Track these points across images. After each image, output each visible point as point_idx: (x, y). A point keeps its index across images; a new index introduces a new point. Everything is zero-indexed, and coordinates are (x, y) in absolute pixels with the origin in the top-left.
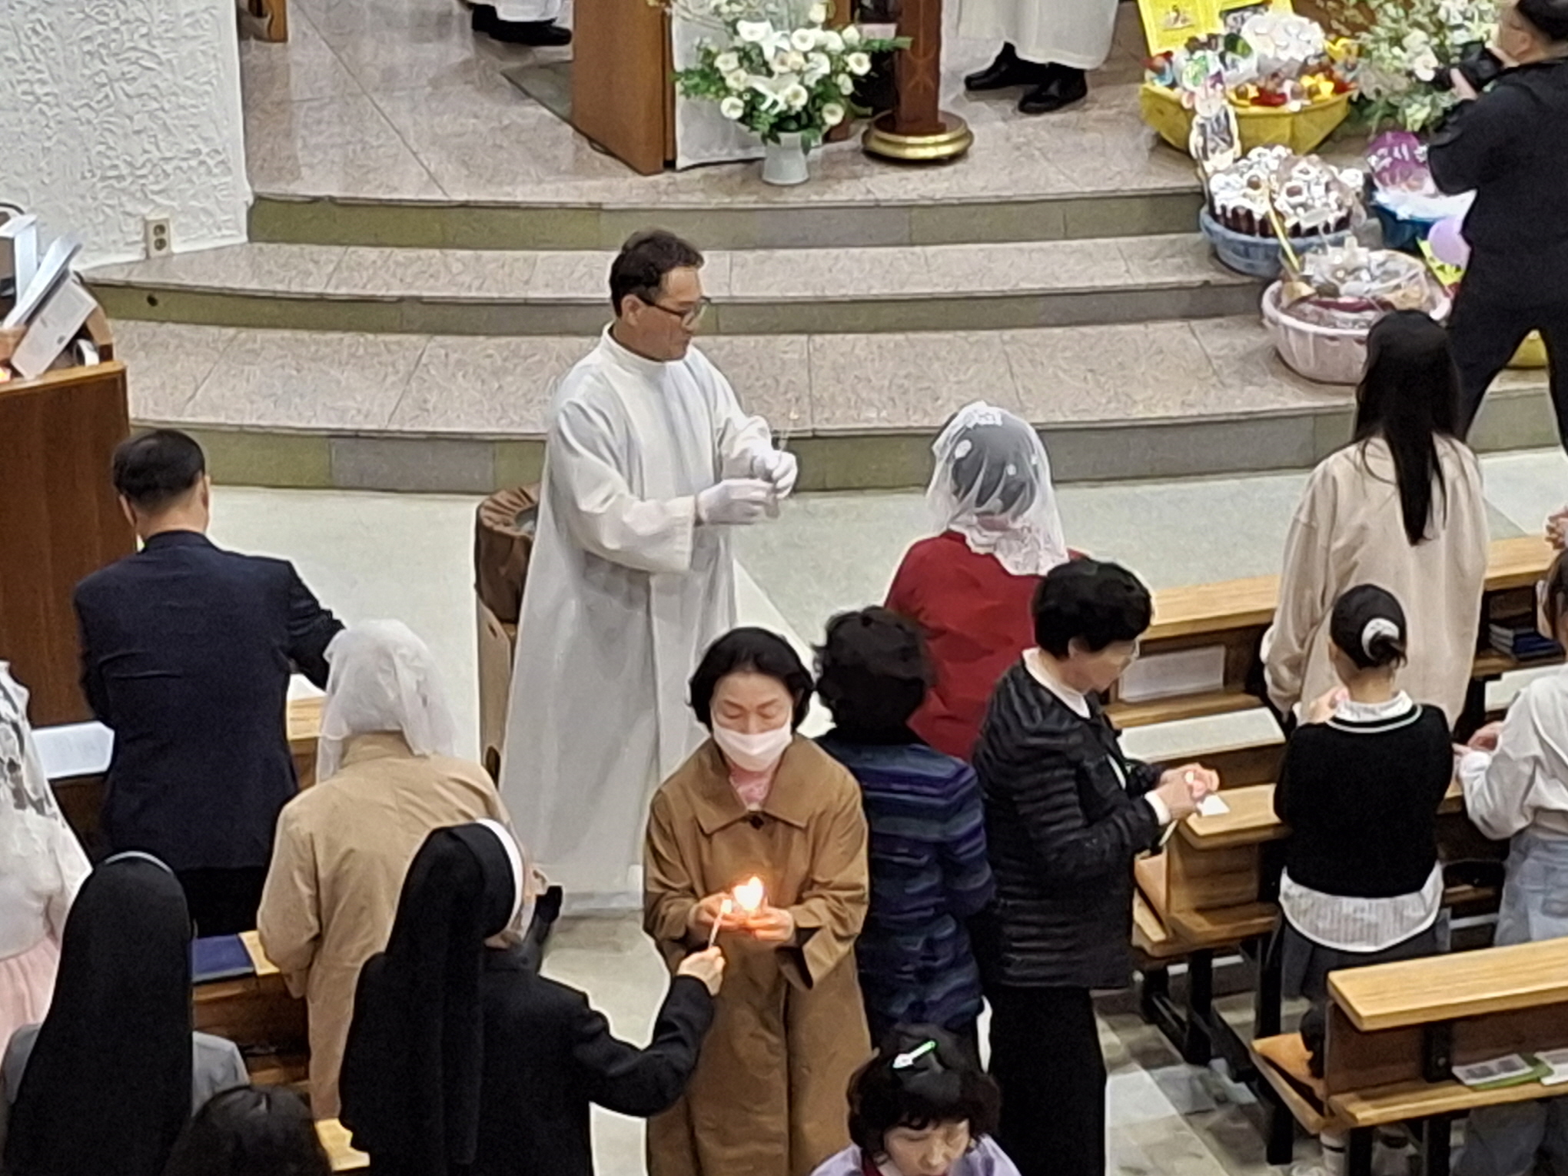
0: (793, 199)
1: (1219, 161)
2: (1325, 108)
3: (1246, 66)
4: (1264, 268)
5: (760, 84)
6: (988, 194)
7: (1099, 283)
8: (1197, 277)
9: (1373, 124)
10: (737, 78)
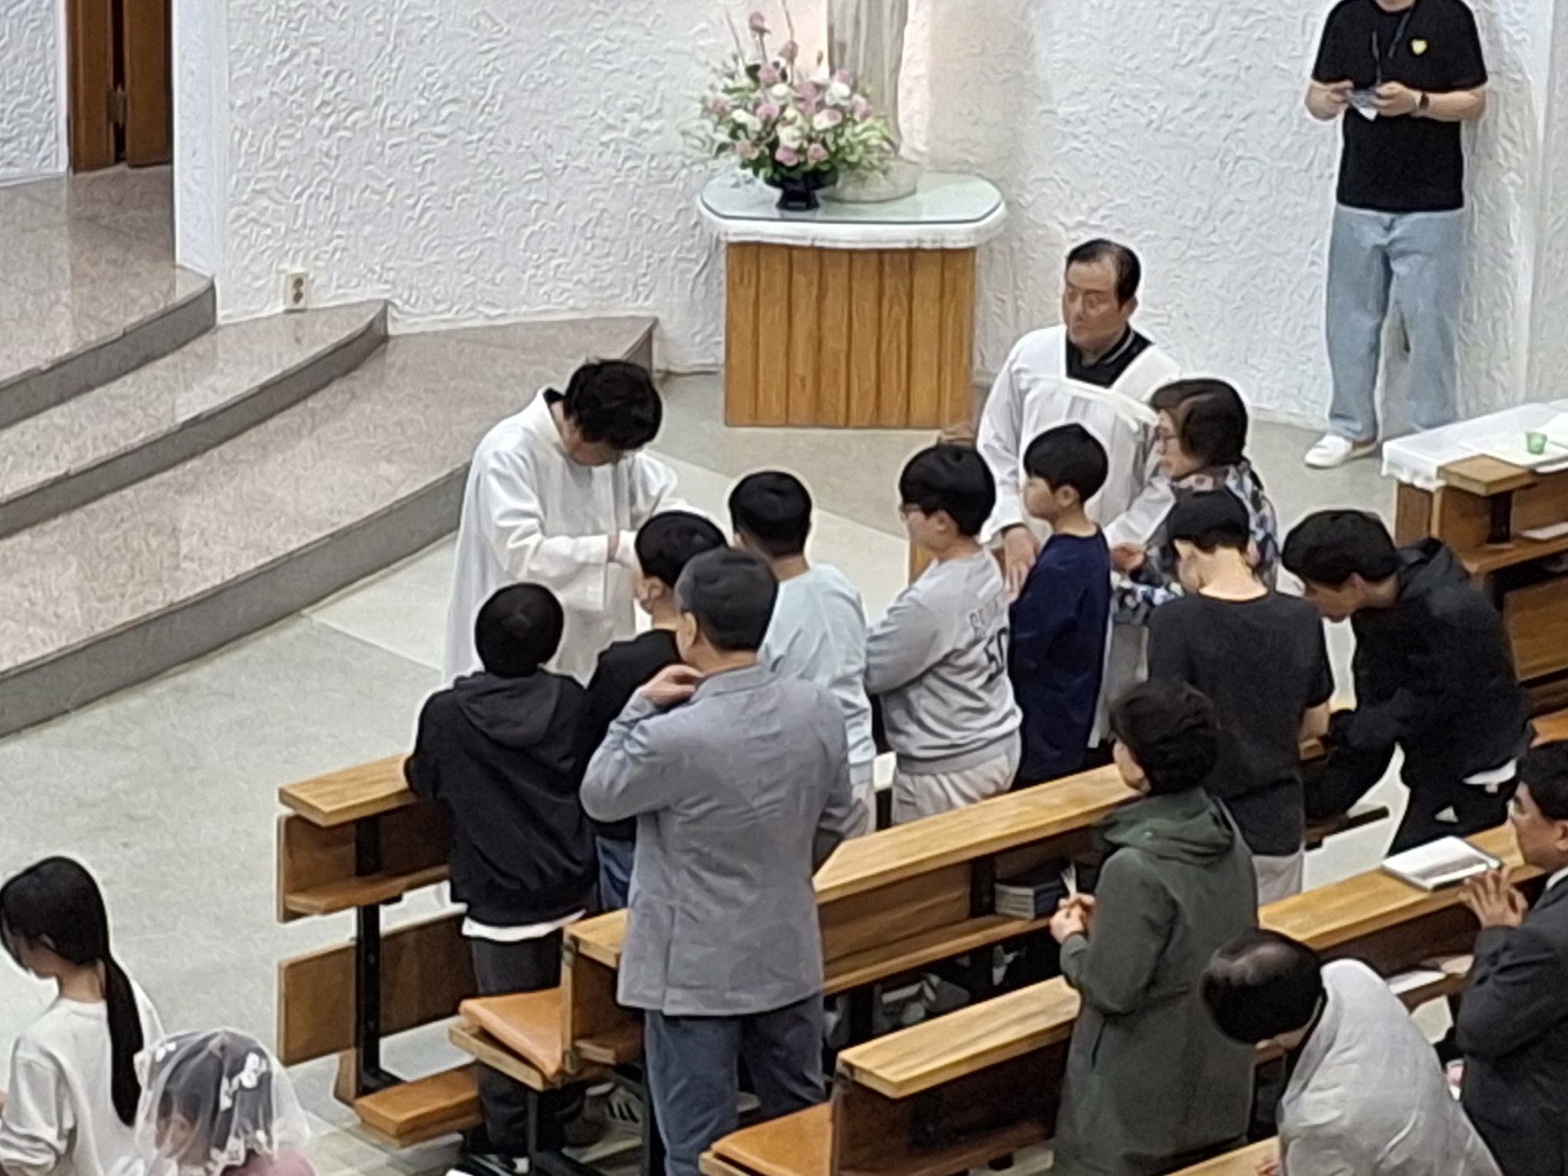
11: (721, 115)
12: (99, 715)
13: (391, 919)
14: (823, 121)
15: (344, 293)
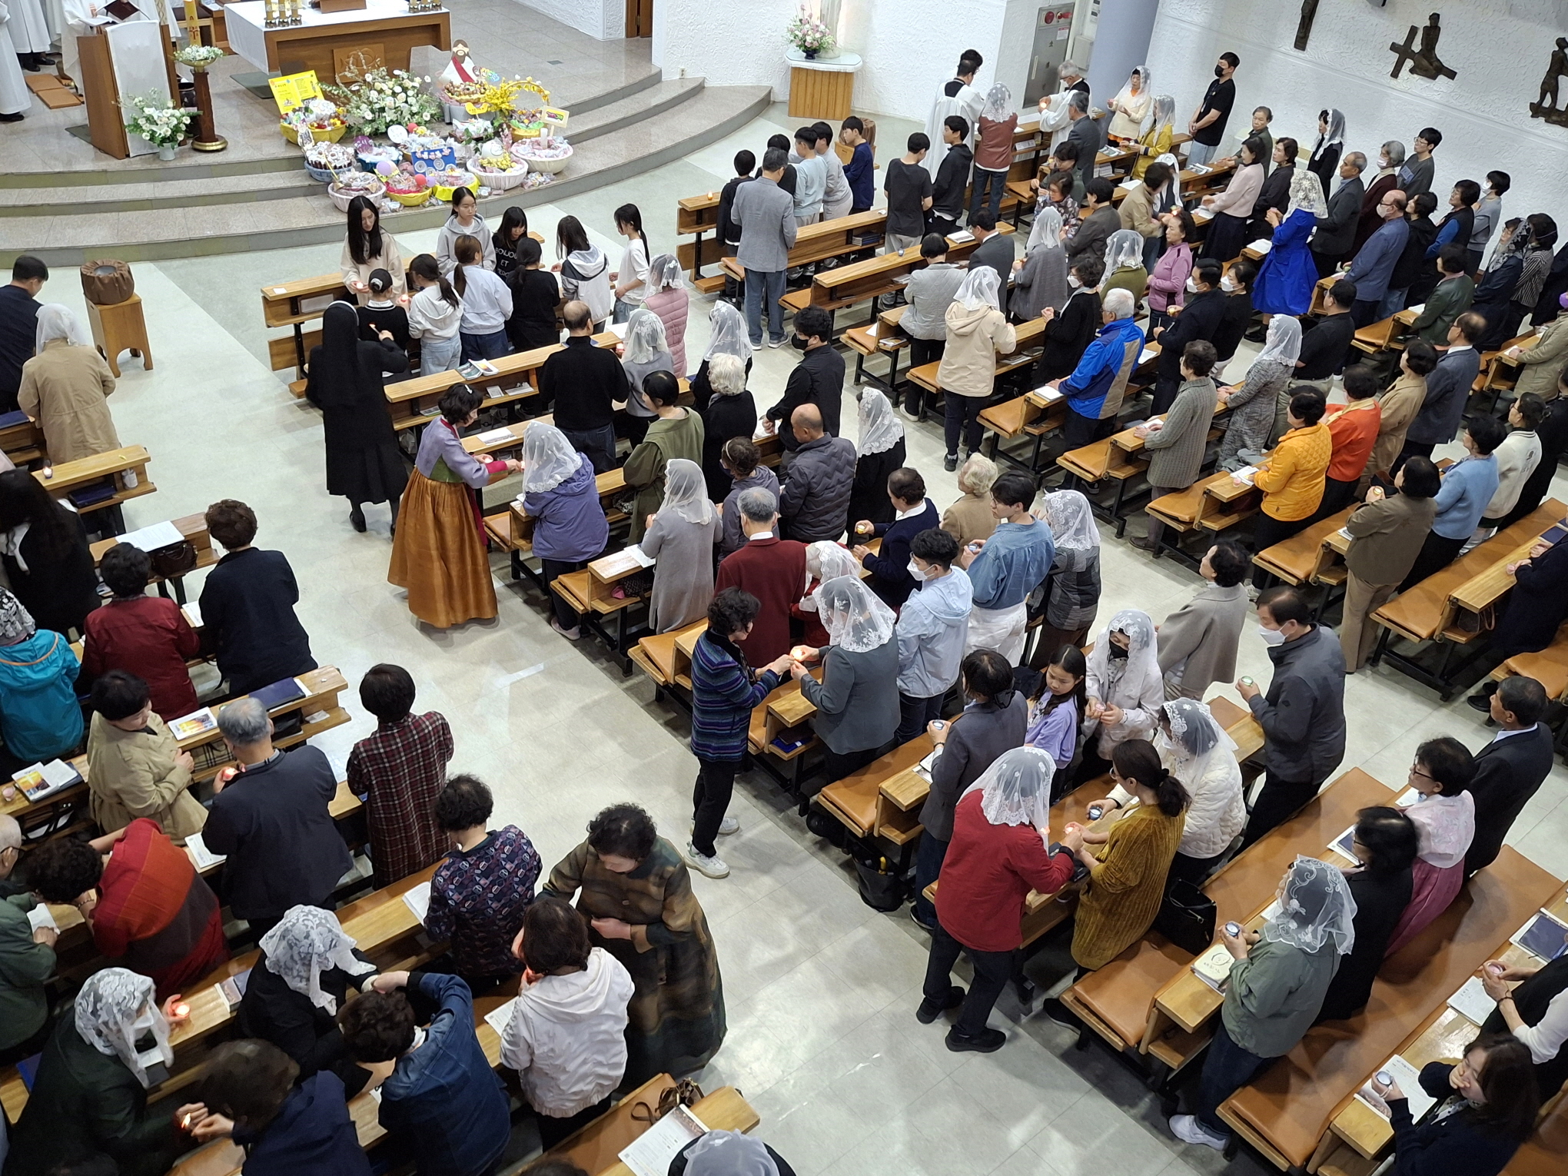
0: (171, 165)
1: (308, 147)
2: (338, 129)
3: (312, 117)
4: (327, 180)
5: (154, 128)
6: (235, 160)
7: (276, 186)
8: (307, 183)
9: (354, 133)
10: (146, 126)
11: (792, 32)
12: (632, 181)
13: (705, 237)
14: (818, 35)
15: (694, 75)
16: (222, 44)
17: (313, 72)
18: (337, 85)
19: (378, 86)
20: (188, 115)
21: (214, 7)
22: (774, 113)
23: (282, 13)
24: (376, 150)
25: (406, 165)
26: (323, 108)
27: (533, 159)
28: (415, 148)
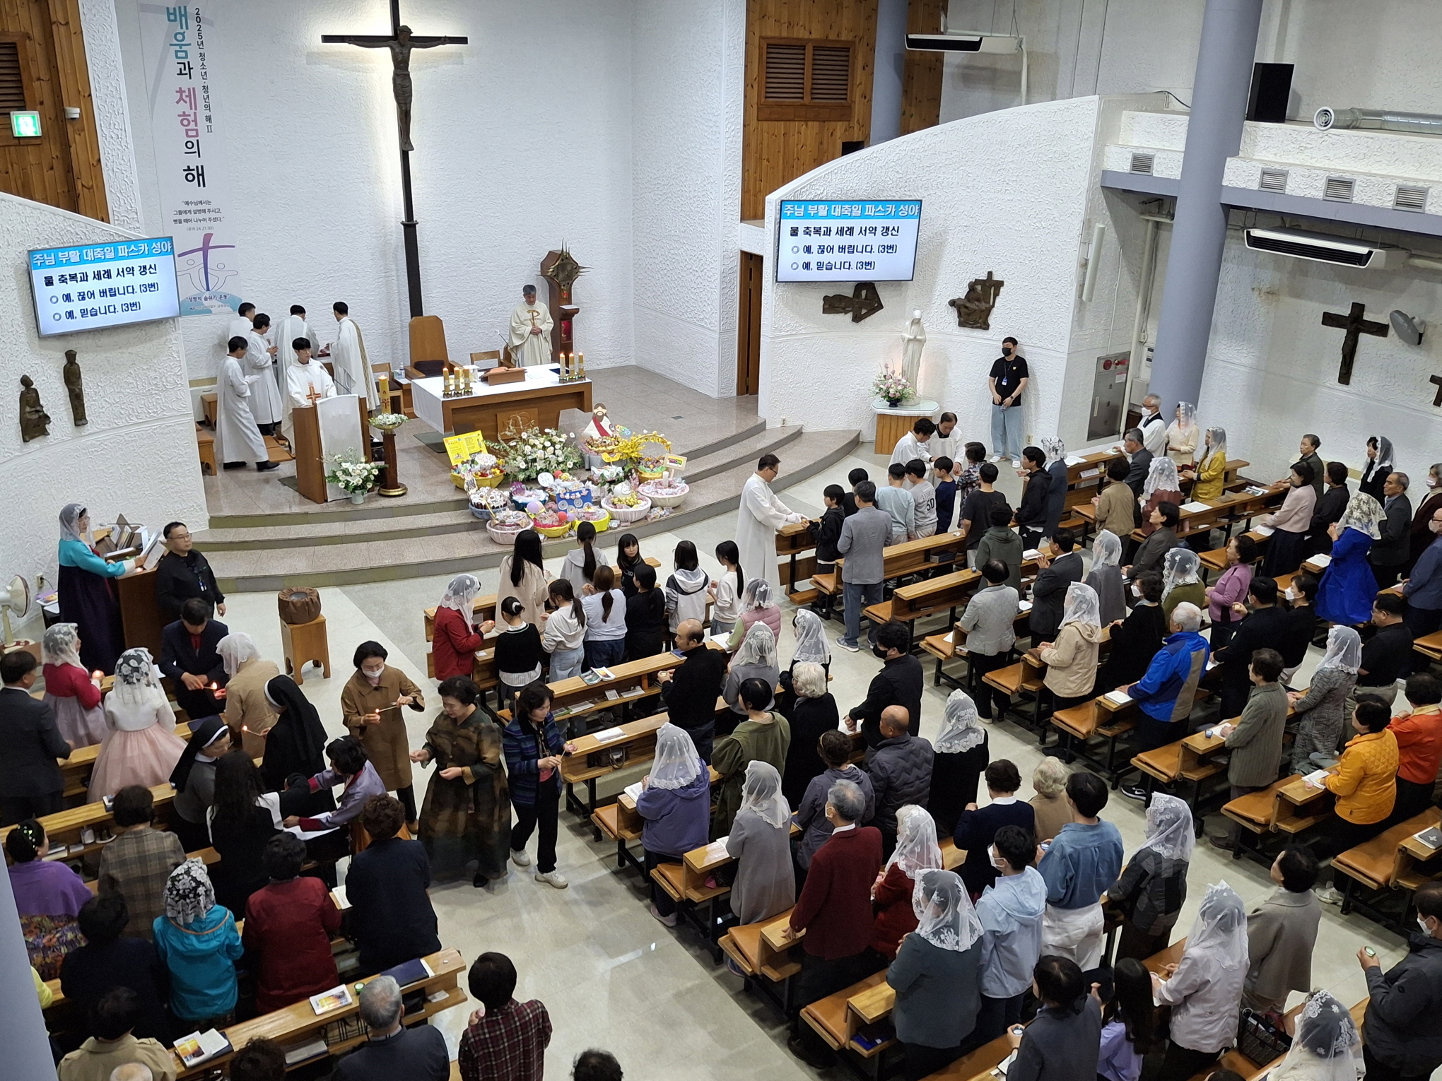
0: (360, 508)
1: (472, 491)
2: (498, 477)
3: (477, 467)
4: (486, 517)
5: (349, 478)
6: (413, 503)
7: (444, 523)
8: (470, 521)
9: (511, 480)
10: (342, 477)
13: (798, 557)
14: (900, 387)
15: (794, 423)
16: (407, 410)
17: (479, 432)
18: (499, 442)
19: (532, 441)
20: (377, 468)
21: (404, 381)
22: (862, 451)
23: (457, 386)
24: (527, 492)
25: (551, 504)
26: (486, 460)
27: (656, 496)
28: (559, 490)
